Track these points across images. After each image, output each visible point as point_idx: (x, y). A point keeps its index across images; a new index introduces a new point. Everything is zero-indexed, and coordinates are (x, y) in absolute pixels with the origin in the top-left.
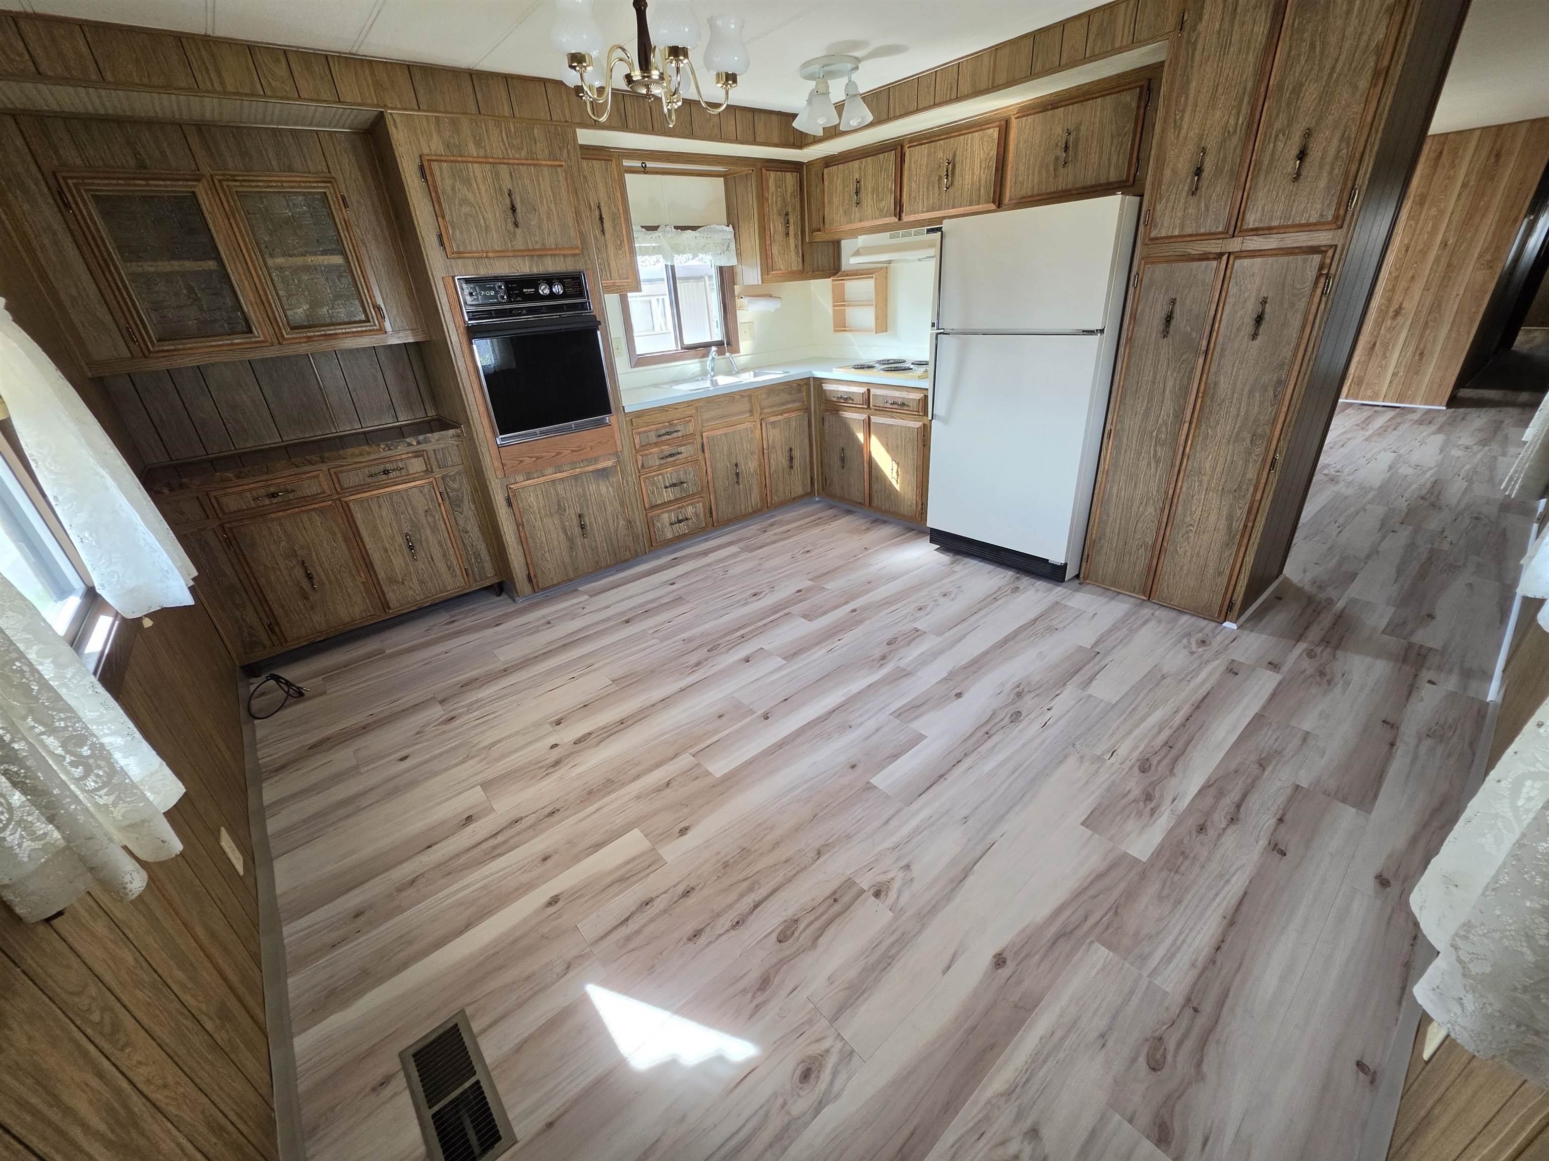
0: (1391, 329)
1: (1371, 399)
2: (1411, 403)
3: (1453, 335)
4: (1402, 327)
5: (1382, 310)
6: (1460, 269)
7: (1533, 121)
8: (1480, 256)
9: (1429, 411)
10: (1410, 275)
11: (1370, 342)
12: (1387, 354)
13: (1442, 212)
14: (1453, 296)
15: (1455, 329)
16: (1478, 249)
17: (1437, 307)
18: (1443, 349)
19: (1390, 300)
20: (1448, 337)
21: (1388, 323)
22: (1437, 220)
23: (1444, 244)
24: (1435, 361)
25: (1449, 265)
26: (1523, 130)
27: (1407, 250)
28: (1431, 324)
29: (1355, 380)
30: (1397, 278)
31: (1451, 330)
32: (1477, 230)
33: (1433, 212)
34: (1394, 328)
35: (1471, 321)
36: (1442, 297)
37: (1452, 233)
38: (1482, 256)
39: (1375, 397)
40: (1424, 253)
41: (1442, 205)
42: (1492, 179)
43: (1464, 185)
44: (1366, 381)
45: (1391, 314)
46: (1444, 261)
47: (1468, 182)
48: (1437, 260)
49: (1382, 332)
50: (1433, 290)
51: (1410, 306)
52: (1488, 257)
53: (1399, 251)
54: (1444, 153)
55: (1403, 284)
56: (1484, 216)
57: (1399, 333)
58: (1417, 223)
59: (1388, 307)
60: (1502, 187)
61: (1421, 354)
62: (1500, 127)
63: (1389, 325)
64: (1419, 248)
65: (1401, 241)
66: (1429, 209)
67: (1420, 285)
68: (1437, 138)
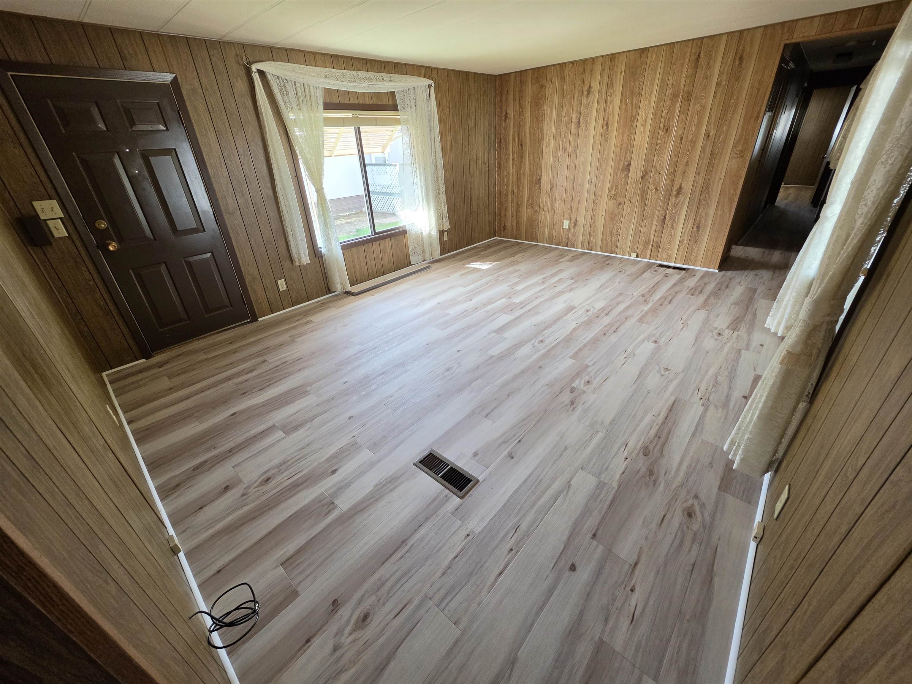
0: (675, 205)
1: (667, 260)
2: (694, 265)
3: (719, 213)
4: (683, 203)
5: (668, 190)
6: (720, 156)
7: (766, 27)
8: (734, 147)
9: (707, 272)
10: (685, 161)
11: (662, 215)
12: (675, 225)
13: (703, 107)
14: (717, 180)
15: (720, 207)
16: (732, 141)
17: (706, 188)
18: (713, 223)
19: (673, 181)
20: (715, 214)
21: (673, 200)
22: (701, 114)
23: (708, 135)
24: (708, 232)
25: (712, 154)
26: (759, 34)
27: (681, 140)
28: (703, 202)
29: (655, 244)
30: (676, 163)
31: (717, 208)
32: (730, 124)
33: (698, 107)
34: (678, 204)
35: (731, 201)
36: (709, 180)
37: (712, 126)
38: (735, 147)
39: (668, 259)
40: (694, 142)
41: (704, 102)
42: (738, 79)
43: (718, 84)
44: (662, 246)
45: (675, 193)
46: (708, 150)
47: (721, 81)
48: (703, 149)
49: (670, 207)
50: (702, 174)
51: (687, 187)
52: (740, 148)
53: (676, 141)
54: (702, 55)
55: (680, 169)
56: (734, 111)
57: (681, 208)
58: (687, 117)
59: (672, 187)
60: (746, 87)
61: (698, 227)
62: (741, 32)
63: (674, 202)
64: (690, 138)
65: (677, 132)
66: (694, 104)
67: (692, 171)
68: (695, 42)
